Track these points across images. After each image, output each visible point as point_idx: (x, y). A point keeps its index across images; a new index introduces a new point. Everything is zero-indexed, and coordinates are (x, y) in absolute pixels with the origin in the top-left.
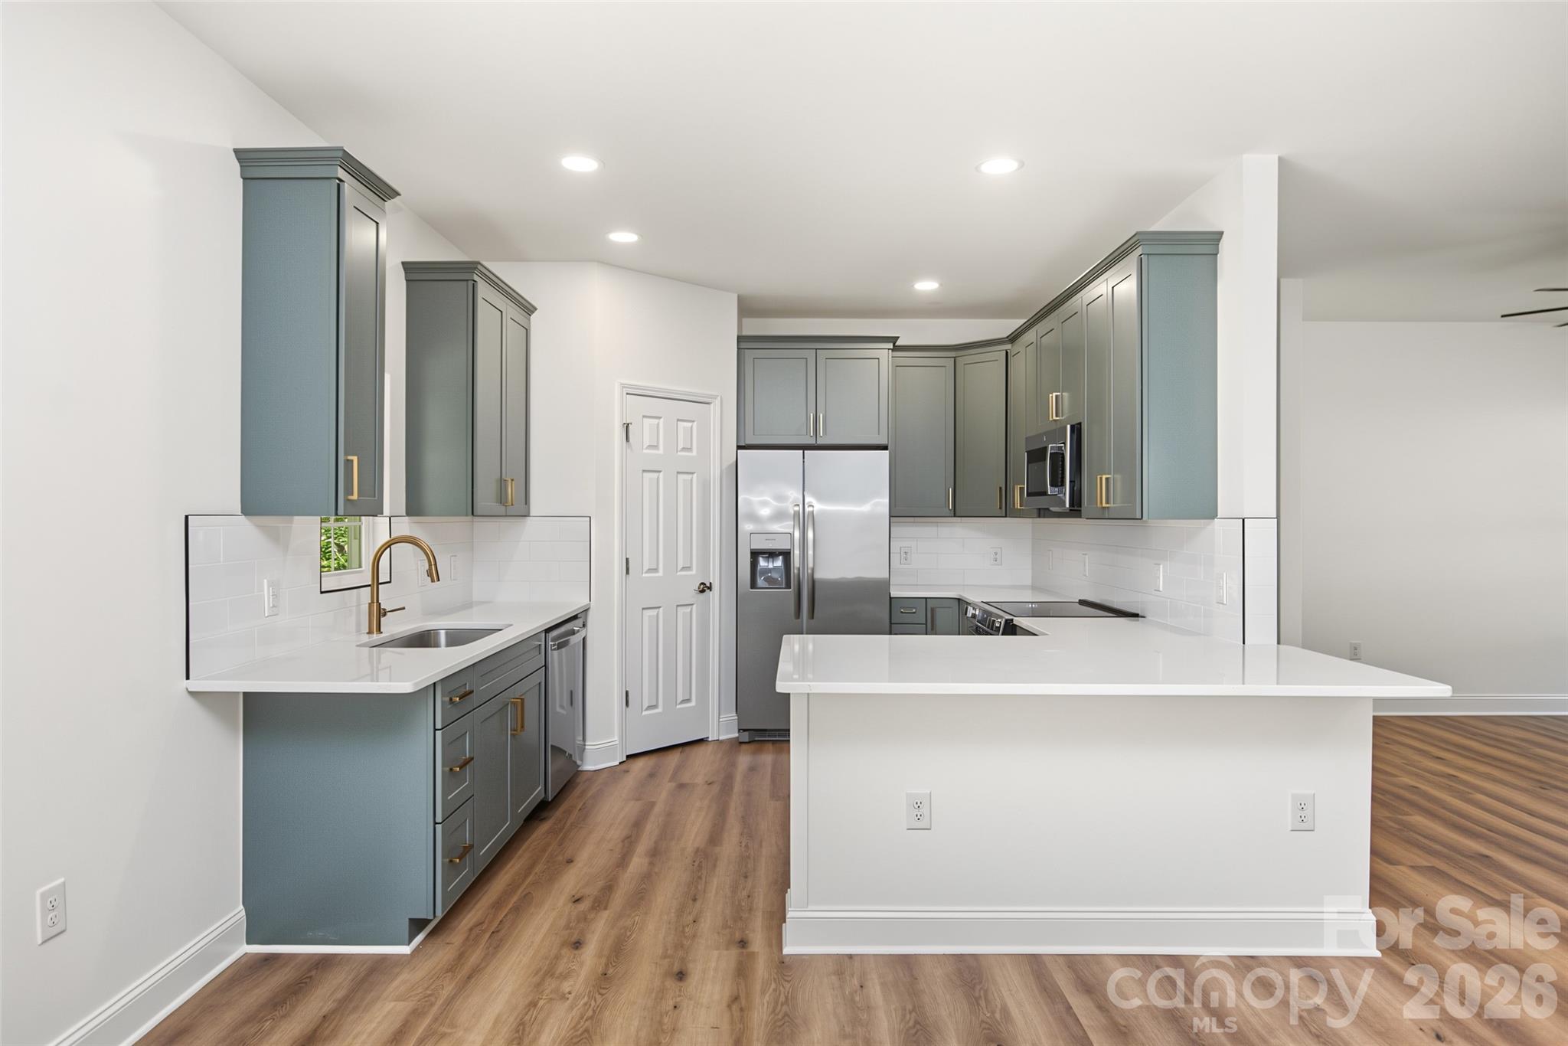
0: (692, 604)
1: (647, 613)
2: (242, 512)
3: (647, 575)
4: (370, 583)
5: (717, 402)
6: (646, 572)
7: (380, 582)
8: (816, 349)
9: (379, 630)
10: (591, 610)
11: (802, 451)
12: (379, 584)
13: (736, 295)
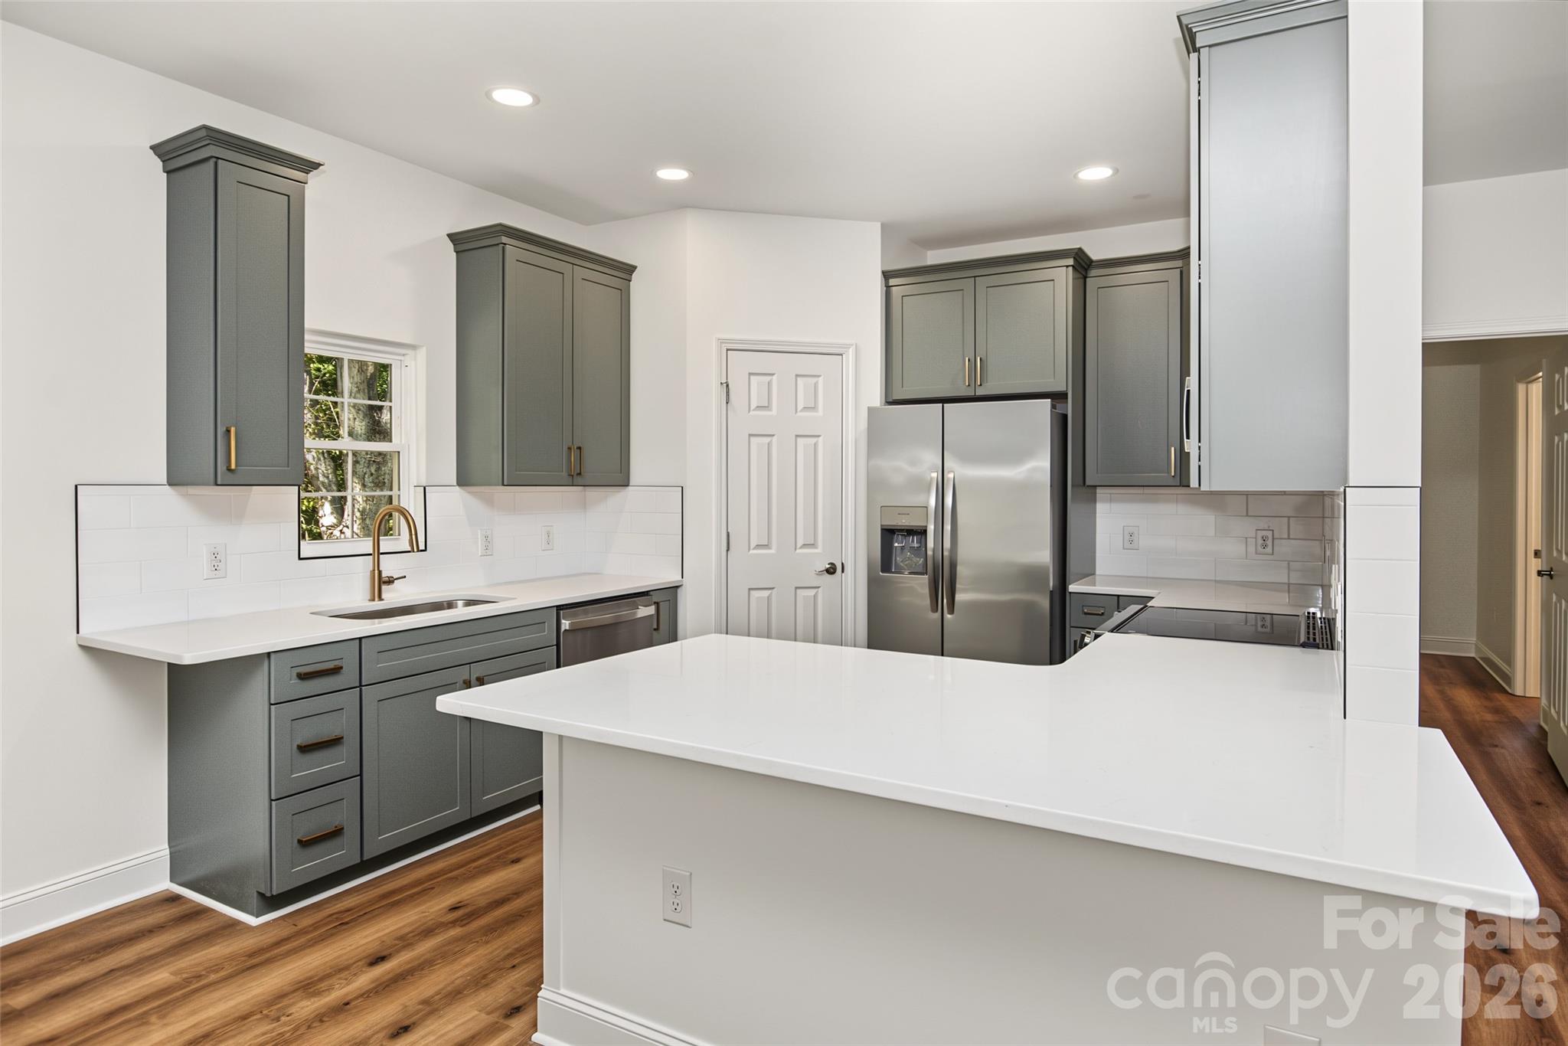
0: (819, 587)
1: (755, 594)
2: (168, 482)
3: (755, 551)
4: (371, 552)
5: (851, 351)
6: (754, 549)
7: (381, 551)
8: (975, 277)
9: (380, 598)
10: (683, 587)
11: (941, 405)
12: (380, 554)
13: (879, 225)
